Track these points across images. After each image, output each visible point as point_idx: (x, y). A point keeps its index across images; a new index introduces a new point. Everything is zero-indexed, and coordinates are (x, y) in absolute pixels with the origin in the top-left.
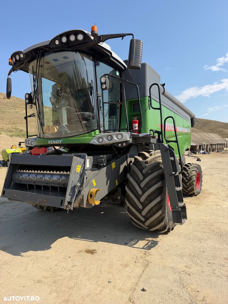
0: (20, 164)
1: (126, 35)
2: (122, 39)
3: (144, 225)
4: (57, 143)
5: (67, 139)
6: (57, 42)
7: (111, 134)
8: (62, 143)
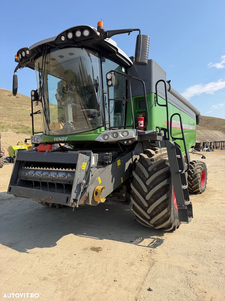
0: (26, 161)
1: (133, 30)
2: (129, 35)
3: (150, 223)
4: (62, 140)
5: (72, 136)
6: (63, 38)
7: (117, 131)
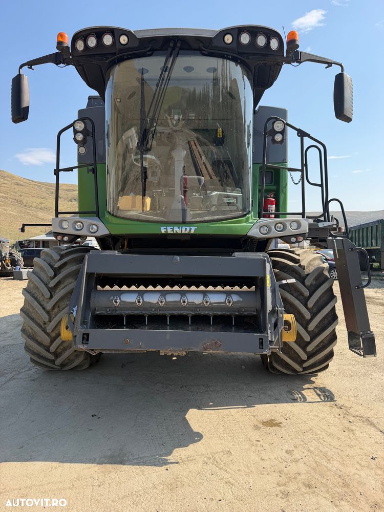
0: (97, 274)
1: (334, 63)
2: (326, 68)
4: (183, 232)
5: (205, 224)
6: (228, 39)
7: (283, 220)
8: (196, 233)
